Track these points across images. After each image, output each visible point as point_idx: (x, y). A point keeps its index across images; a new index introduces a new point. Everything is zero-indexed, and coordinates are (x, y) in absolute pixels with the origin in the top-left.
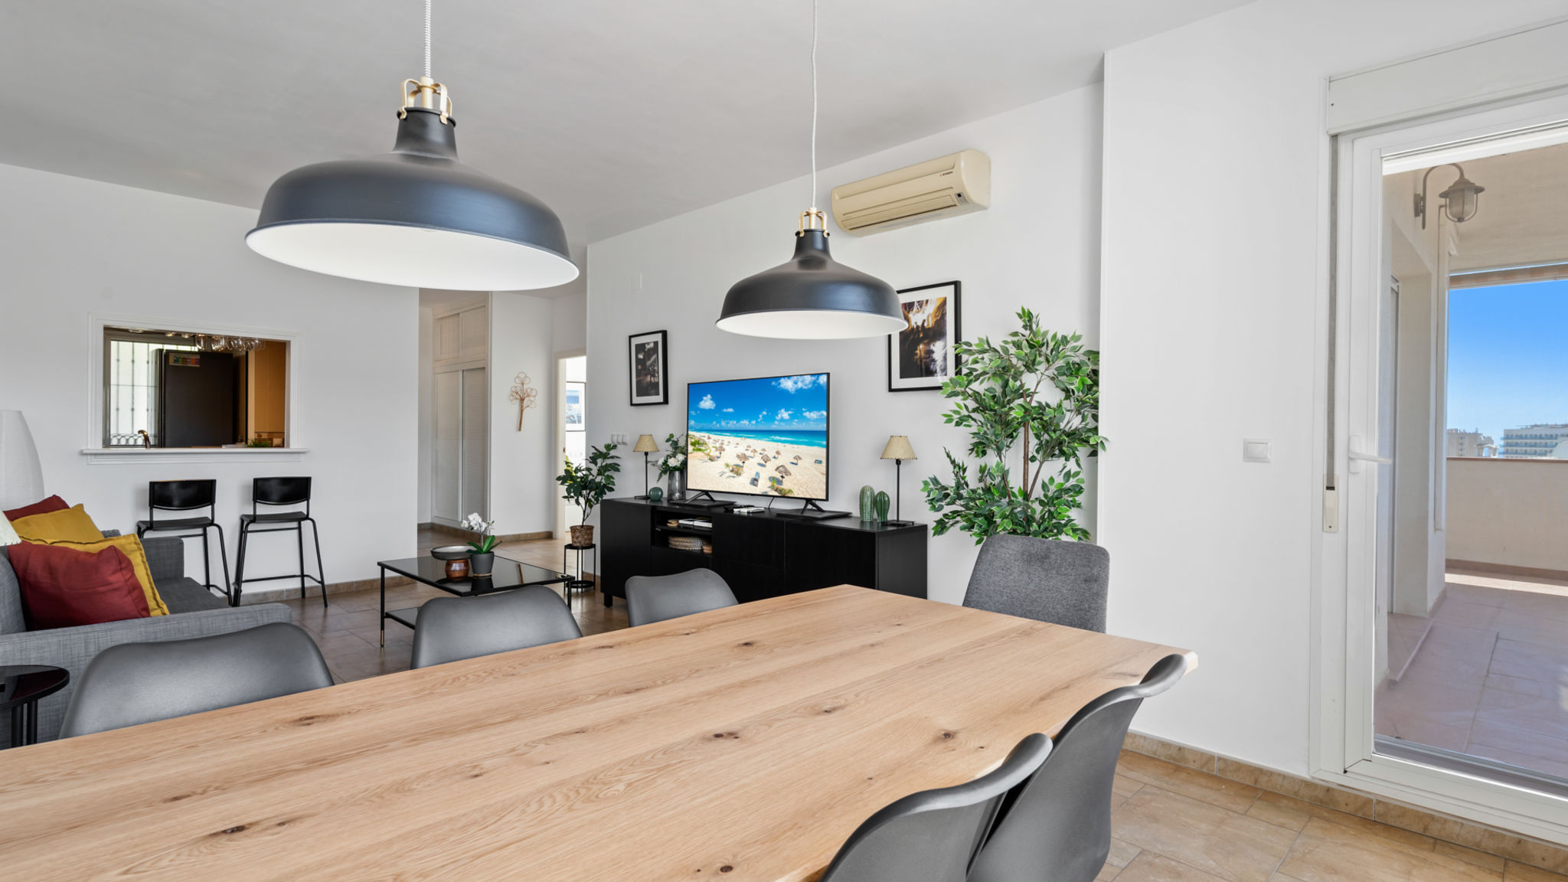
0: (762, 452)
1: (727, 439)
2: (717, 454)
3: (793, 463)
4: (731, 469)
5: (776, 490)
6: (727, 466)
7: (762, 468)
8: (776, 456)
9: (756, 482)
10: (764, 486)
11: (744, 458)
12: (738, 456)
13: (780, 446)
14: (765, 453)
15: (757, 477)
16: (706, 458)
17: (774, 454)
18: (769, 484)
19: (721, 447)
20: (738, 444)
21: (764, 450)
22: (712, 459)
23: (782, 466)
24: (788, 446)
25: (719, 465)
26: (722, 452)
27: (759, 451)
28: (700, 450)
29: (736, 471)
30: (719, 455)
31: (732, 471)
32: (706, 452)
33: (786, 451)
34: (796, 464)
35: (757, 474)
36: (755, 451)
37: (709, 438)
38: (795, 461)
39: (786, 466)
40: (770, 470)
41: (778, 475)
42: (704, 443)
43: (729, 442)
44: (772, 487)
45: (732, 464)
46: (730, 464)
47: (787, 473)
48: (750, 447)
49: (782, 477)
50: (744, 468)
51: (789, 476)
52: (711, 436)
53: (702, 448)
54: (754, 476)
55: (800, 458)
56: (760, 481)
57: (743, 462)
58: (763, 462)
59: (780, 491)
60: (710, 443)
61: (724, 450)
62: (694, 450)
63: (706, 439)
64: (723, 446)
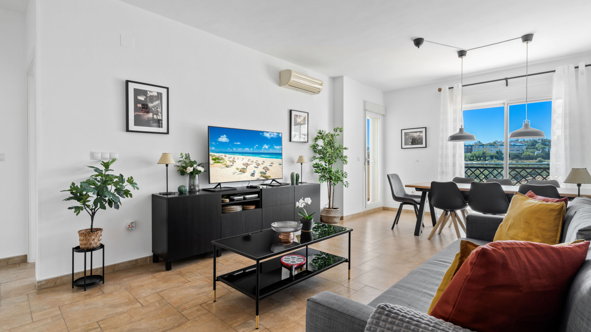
0: (256, 162)
1: (236, 156)
2: (231, 164)
3: (270, 165)
4: (240, 170)
5: (263, 177)
6: (238, 169)
7: (257, 168)
8: (263, 163)
9: (253, 175)
10: (257, 176)
11: (247, 165)
12: (244, 164)
13: (264, 159)
14: (258, 162)
15: (254, 173)
16: (224, 166)
17: (262, 162)
18: (260, 175)
19: (234, 160)
20: (243, 159)
21: (257, 161)
22: (227, 167)
23: (266, 167)
24: (268, 159)
25: (233, 169)
26: (234, 163)
27: (255, 161)
28: (219, 162)
29: (243, 171)
30: (232, 164)
31: (240, 171)
32: (224, 163)
33: (267, 161)
34: (272, 166)
35: (254, 171)
36: (253, 162)
37: (225, 156)
38: (271, 165)
39: (267, 167)
40: (261, 169)
41: (264, 171)
42: (222, 159)
43: (238, 158)
44: (261, 176)
45: (240, 168)
46: (239, 168)
47: (268, 169)
48: (250, 160)
49: (266, 171)
50: (247, 170)
51: (269, 171)
52: (226, 155)
53: (220, 161)
54: (252, 172)
55: (273, 163)
56: (255, 174)
57: (247, 167)
58: (257, 166)
59: (265, 177)
60: (226, 159)
61: (235, 162)
62: (215, 163)
63: (223, 157)
64: (235, 160)
